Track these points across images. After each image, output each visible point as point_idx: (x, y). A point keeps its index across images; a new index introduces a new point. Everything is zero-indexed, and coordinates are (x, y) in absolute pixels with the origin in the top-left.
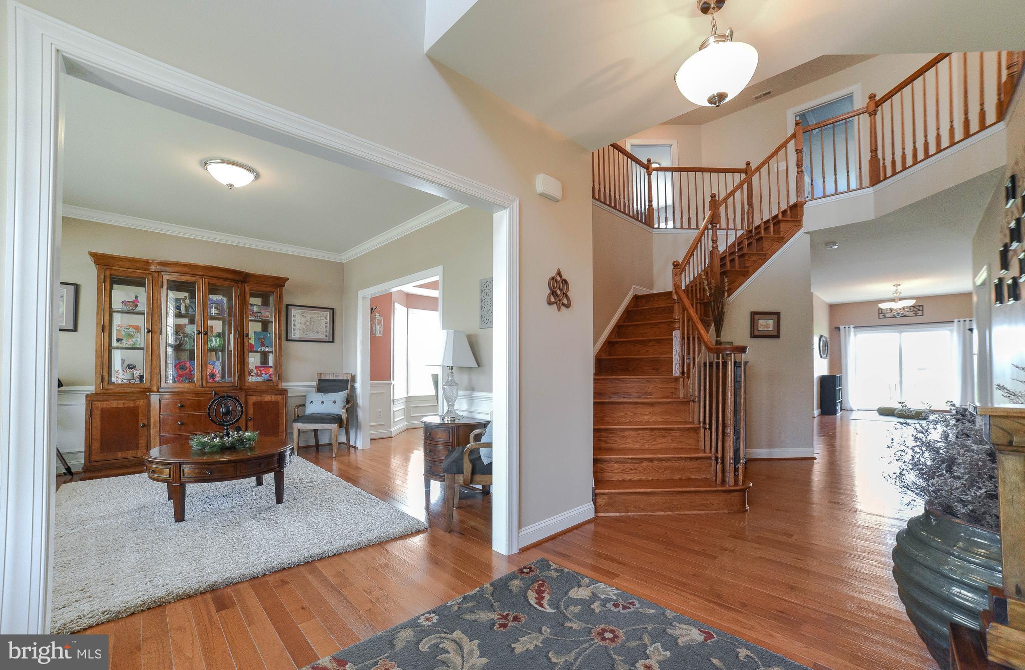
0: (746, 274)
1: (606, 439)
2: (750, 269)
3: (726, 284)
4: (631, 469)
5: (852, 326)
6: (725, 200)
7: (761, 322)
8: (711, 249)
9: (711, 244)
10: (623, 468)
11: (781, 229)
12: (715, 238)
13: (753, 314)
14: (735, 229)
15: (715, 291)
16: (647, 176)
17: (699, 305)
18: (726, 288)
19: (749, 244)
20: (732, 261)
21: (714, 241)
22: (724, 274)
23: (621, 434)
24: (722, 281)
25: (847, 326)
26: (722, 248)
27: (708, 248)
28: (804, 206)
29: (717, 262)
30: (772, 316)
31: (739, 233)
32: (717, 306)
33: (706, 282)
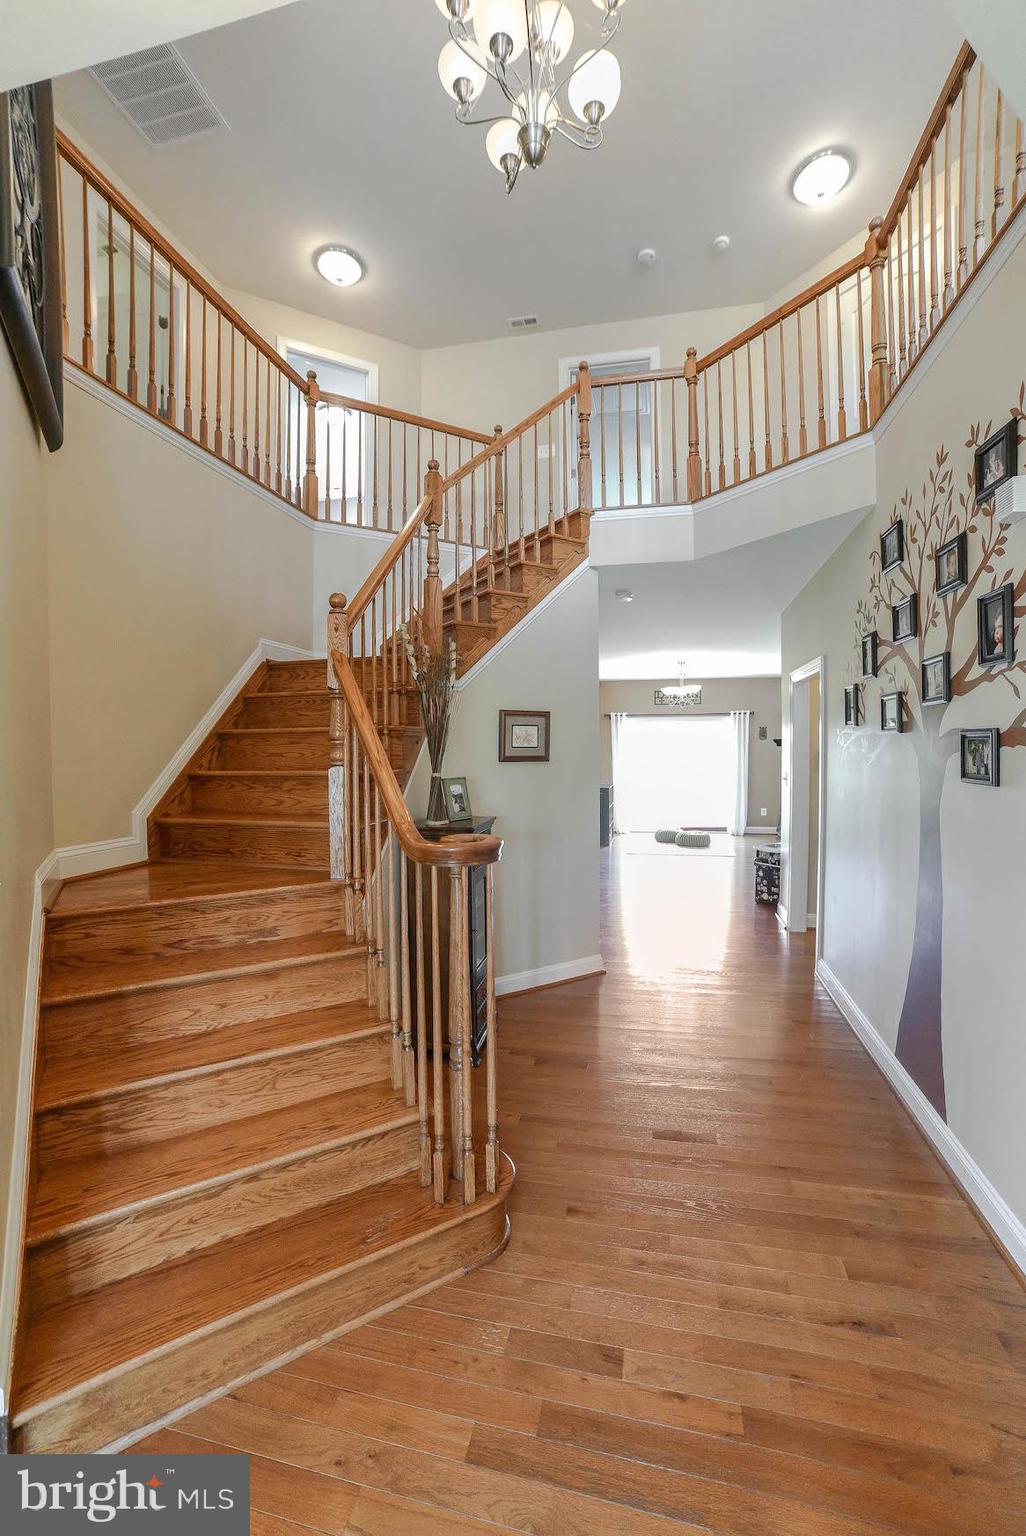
0: (491, 633)
1: (119, 1121)
2: (500, 626)
3: (454, 656)
4: (191, 1221)
5: (624, 714)
6: (457, 478)
7: (517, 732)
8: (425, 576)
9: (425, 566)
10: (162, 1228)
11: (554, 555)
12: (433, 555)
13: (505, 714)
14: (472, 545)
15: (430, 668)
16: (307, 408)
17: (395, 697)
18: (454, 665)
19: (499, 575)
20: (466, 604)
21: (432, 561)
22: (449, 629)
23: (170, 1093)
24: (447, 646)
25: (619, 714)
26: (447, 580)
27: (420, 574)
28: (591, 520)
29: (439, 606)
30: (537, 719)
31: (481, 553)
32: (434, 701)
33: (411, 649)
